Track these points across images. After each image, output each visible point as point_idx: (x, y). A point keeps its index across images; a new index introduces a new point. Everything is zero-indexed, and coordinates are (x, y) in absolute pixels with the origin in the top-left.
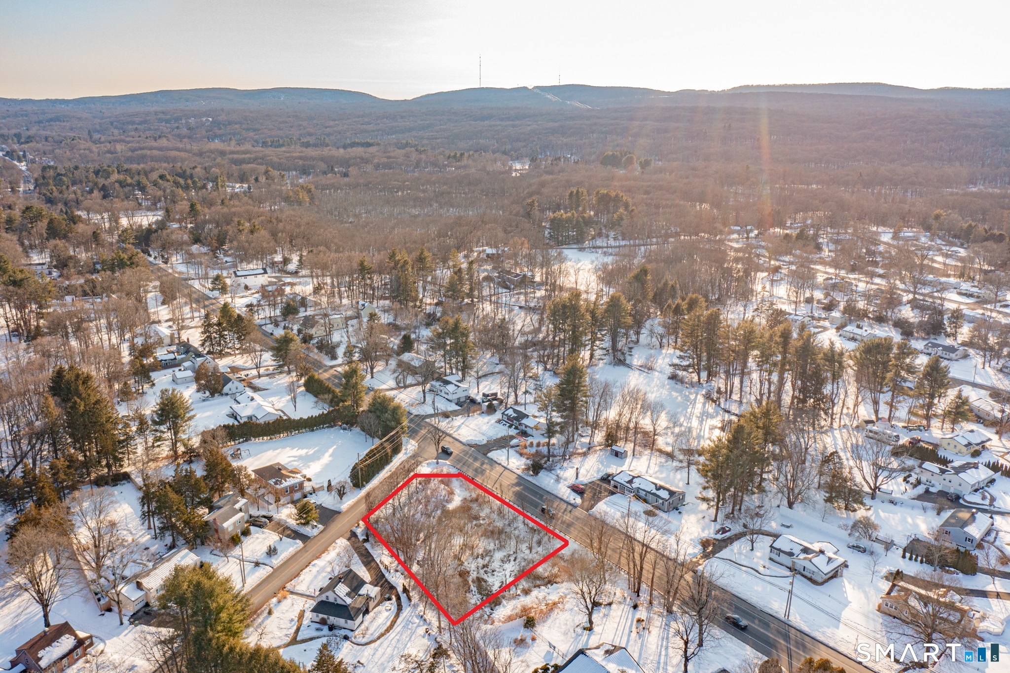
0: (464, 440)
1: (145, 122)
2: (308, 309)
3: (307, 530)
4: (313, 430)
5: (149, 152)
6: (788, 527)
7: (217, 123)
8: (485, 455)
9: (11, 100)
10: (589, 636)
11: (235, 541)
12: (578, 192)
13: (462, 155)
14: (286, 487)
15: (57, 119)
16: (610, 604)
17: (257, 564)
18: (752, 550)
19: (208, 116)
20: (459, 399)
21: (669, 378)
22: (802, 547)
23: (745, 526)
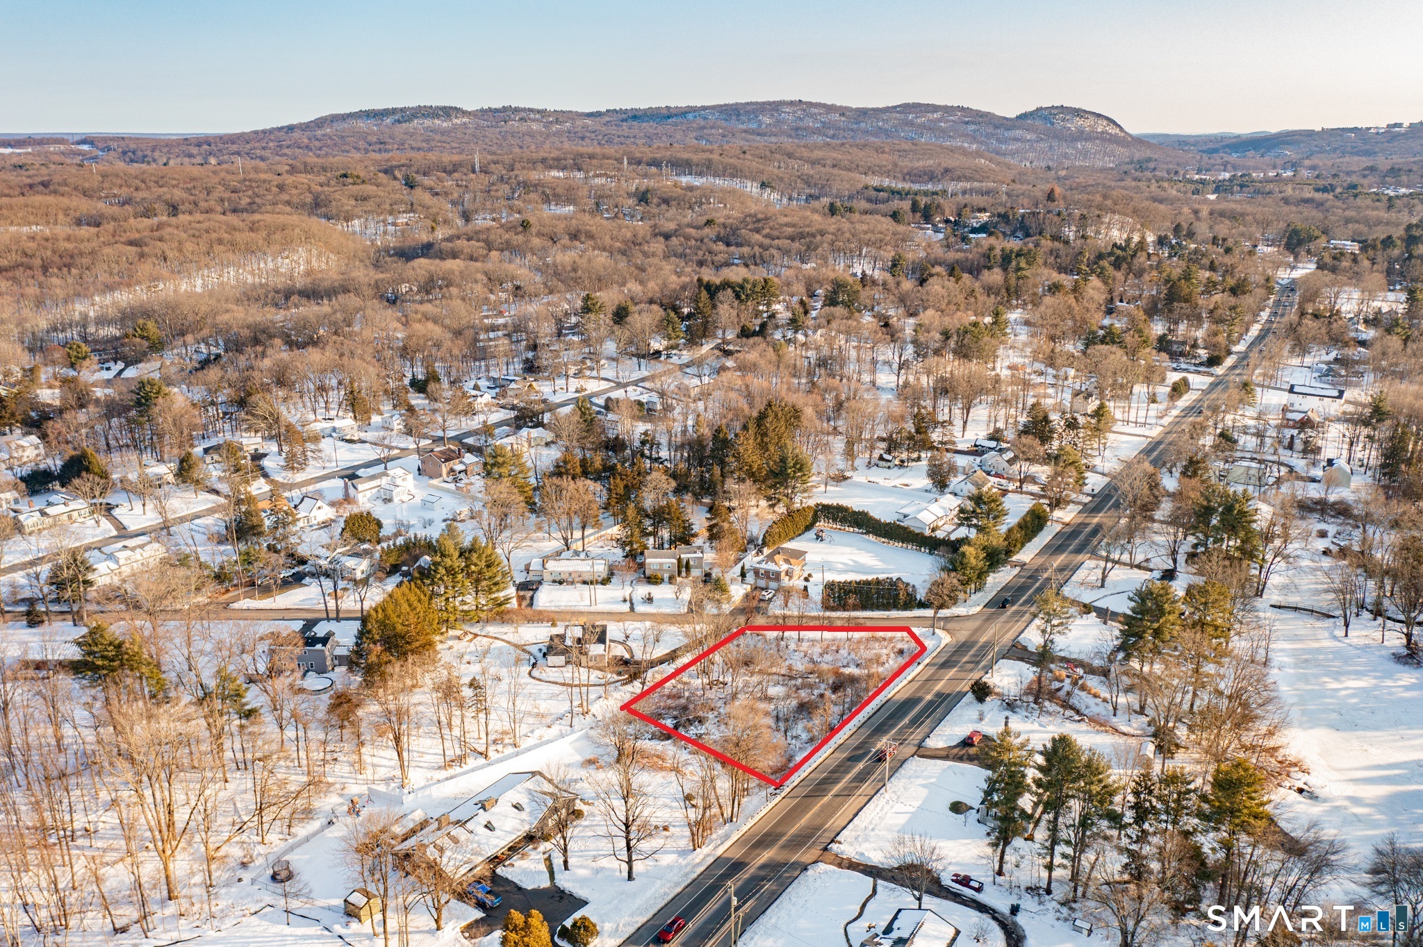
0: (1022, 636)
8: (1002, 658)
14: (762, 569)
23: (1015, 910)
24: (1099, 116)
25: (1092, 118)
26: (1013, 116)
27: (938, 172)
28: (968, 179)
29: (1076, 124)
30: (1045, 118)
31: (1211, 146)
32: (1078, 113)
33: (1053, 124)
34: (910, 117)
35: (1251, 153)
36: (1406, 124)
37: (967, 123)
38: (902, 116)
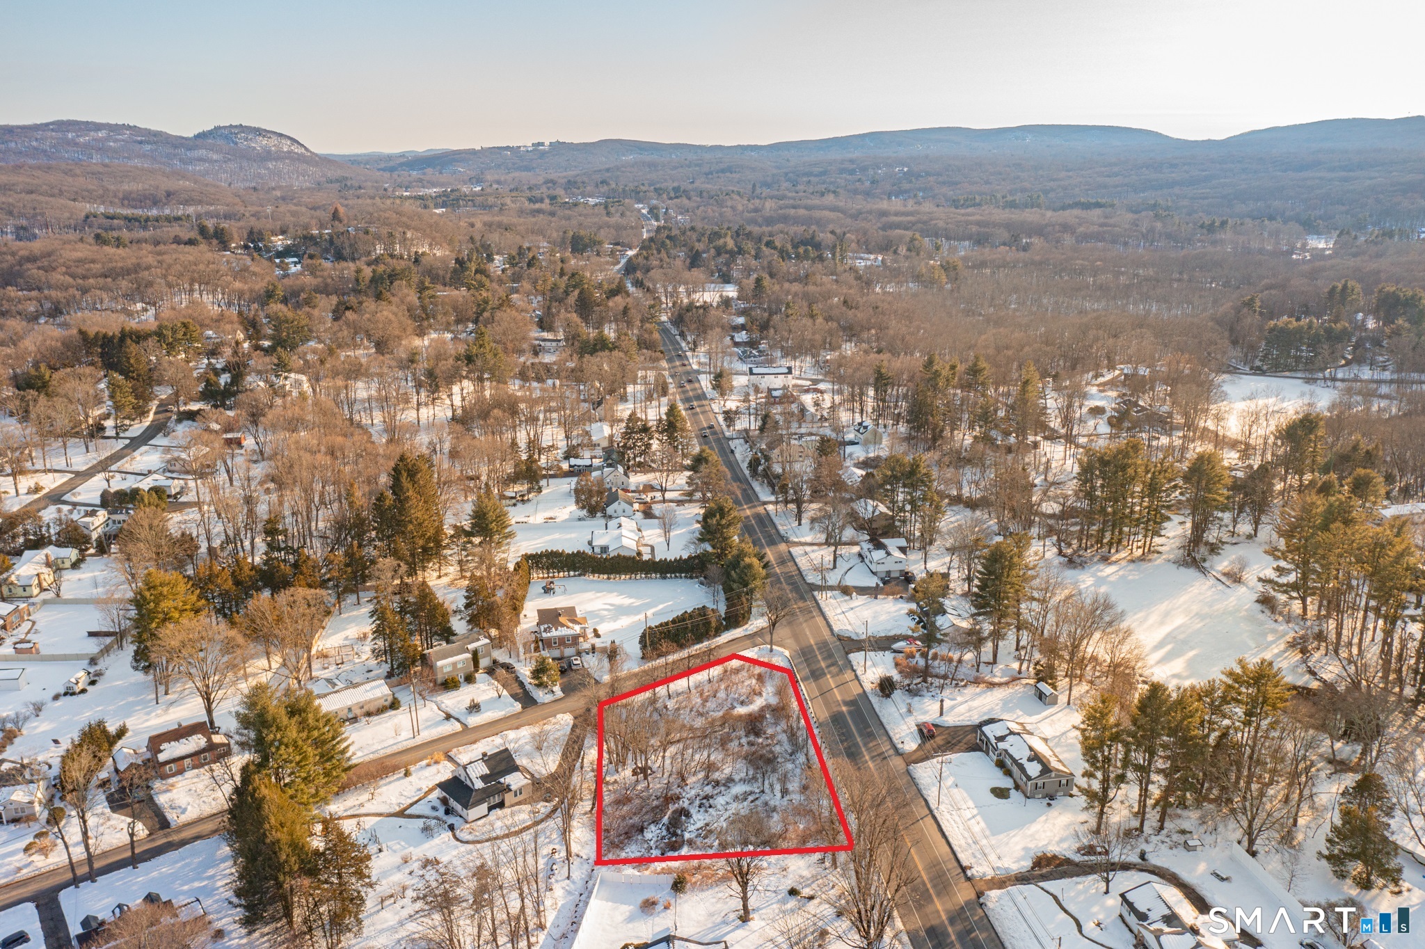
0: (836, 629)
1: (824, 173)
2: (804, 425)
3: (540, 695)
4: (665, 578)
5: (792, 211)
6: (1222, 879)
7: (909, 176)
8: (847, 653)
9: (700, 147)
10: (737, 927)
11: (449, 685)
12: (1345, 287)
13: (1224, 223)
14: (555, 638)
15: (730, 170)
16: (811, 898)
17: (448, 717)
18: (1107, 892)
19: (904, 165)
20: (889, 572)
21: (1258, 601)
22: (1167, 912)
23: (1142, 856)
24: (281, 135)
25: (274, 138)
26: (191, 135)
27: (161, 194)
28: (200, 202)
29: (260, 144)
30: (226, 137)
31: (392, 164)
32: (259, 132)
33: (236, 143)
34: (70, 136)
35: (429, 171)
36: (547, 143)
37: (141, 142)
38: (60, 135)
